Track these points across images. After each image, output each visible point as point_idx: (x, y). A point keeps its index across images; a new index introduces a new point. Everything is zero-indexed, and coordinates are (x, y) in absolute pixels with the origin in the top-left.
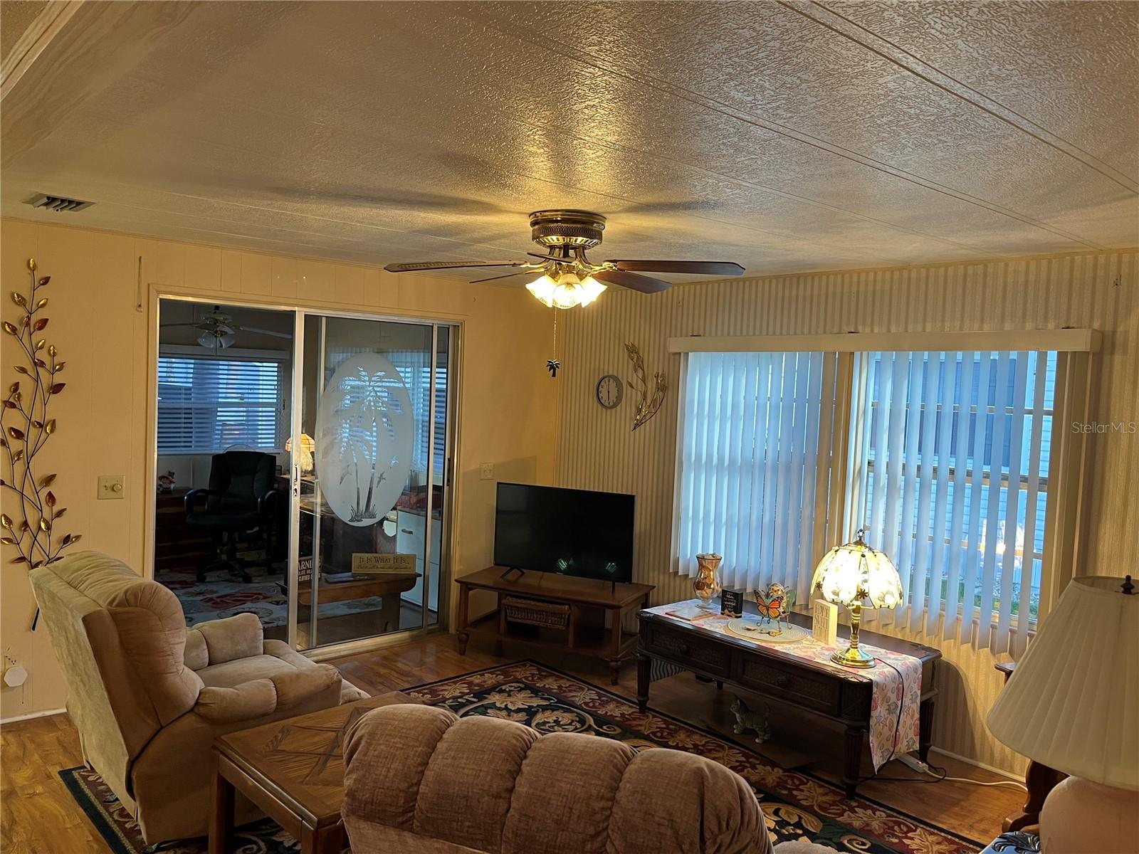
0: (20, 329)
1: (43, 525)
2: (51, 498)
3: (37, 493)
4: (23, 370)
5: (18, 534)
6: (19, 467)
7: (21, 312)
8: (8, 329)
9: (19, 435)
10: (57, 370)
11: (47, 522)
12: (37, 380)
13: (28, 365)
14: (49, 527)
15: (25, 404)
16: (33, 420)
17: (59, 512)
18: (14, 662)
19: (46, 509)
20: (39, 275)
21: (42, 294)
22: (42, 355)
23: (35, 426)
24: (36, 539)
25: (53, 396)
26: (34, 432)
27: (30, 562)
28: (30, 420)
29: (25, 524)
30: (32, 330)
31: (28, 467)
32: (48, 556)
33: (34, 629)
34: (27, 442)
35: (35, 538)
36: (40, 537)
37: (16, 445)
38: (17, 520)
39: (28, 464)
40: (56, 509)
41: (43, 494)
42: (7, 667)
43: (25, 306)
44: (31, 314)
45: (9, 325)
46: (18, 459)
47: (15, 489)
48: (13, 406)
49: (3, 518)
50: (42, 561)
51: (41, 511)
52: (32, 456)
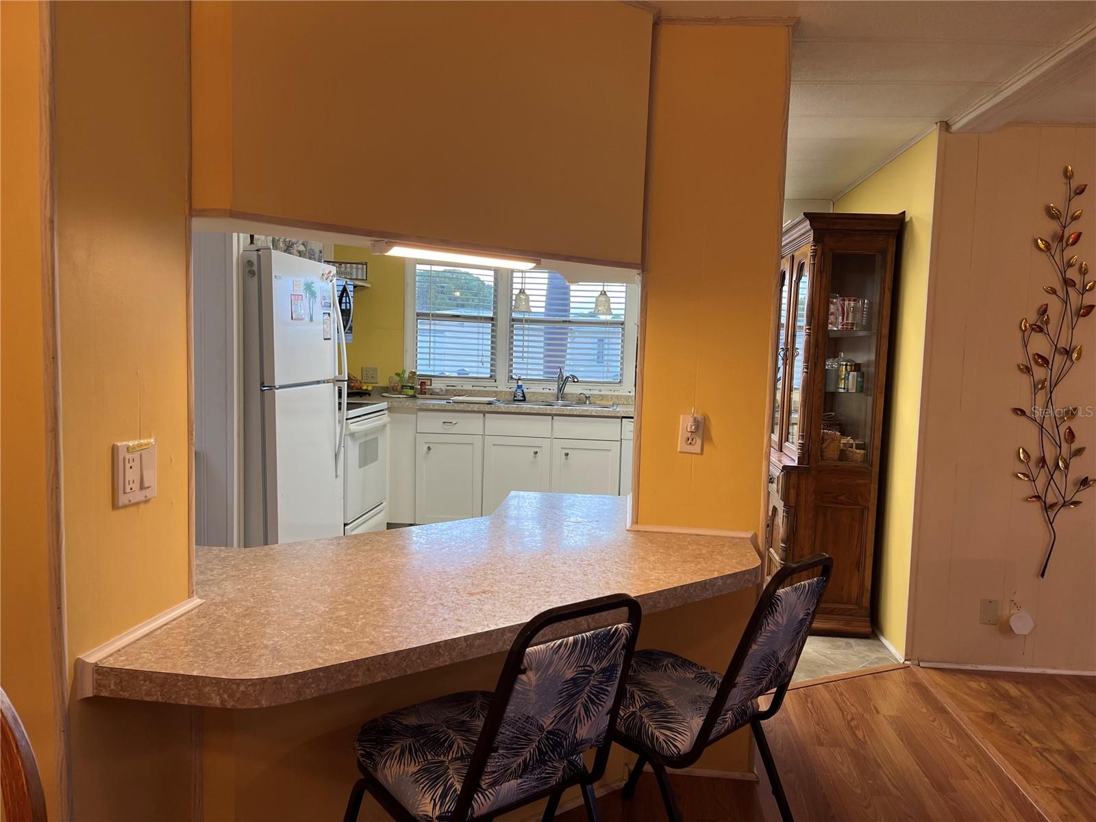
0: (1054, 245)
1: (1061, 464)
2: (1071, 436)
3: (1057, 427)
4: (1054, 292)
5: (1035, 471)
6: (1041, 396)
7: (1054, 226)
8: (1042, 246)
9: (1044, 361)
10: (1087, 290)
11: (1065, 460)
12: (1066, 302)
13: (1058, 285)
14: (1067, 467)
15: (1052, 328)
16: (1058, 346)
17: (1077, 450)
18: (1019, 608)
19: (1064, 445)
20: (1075, 183)
21: (1078, 205)
22: (1072, 274)
23: (1061, 353)
24: (1052, 478)
25: (1081, 320)
26: (1059, 360)
27: (1045, 503)
28: (1056, 346)
29: (1042, 461)
30: (1064, 245)
31: (1051, 397)
32: (1063, 498)
33: (1042, 576)
34: (1051, 370)
35: (1052, 476)
36: (1057, 475)
37: (1039, 373)
38: (1035, 455)
39: (1051, 393)
40: (1075, 446)
41: (1063, 429)
42: (1012, 612)
43: (1059, 219)
44: (1065, 227)
45: (1042, 240)
46: (1041, 389)
47: (1036, 421)
48: (1041, 330)
49: (1021, 450)
50: (1056, 503)
51: (1060, 447)
52: (1056, 385)
